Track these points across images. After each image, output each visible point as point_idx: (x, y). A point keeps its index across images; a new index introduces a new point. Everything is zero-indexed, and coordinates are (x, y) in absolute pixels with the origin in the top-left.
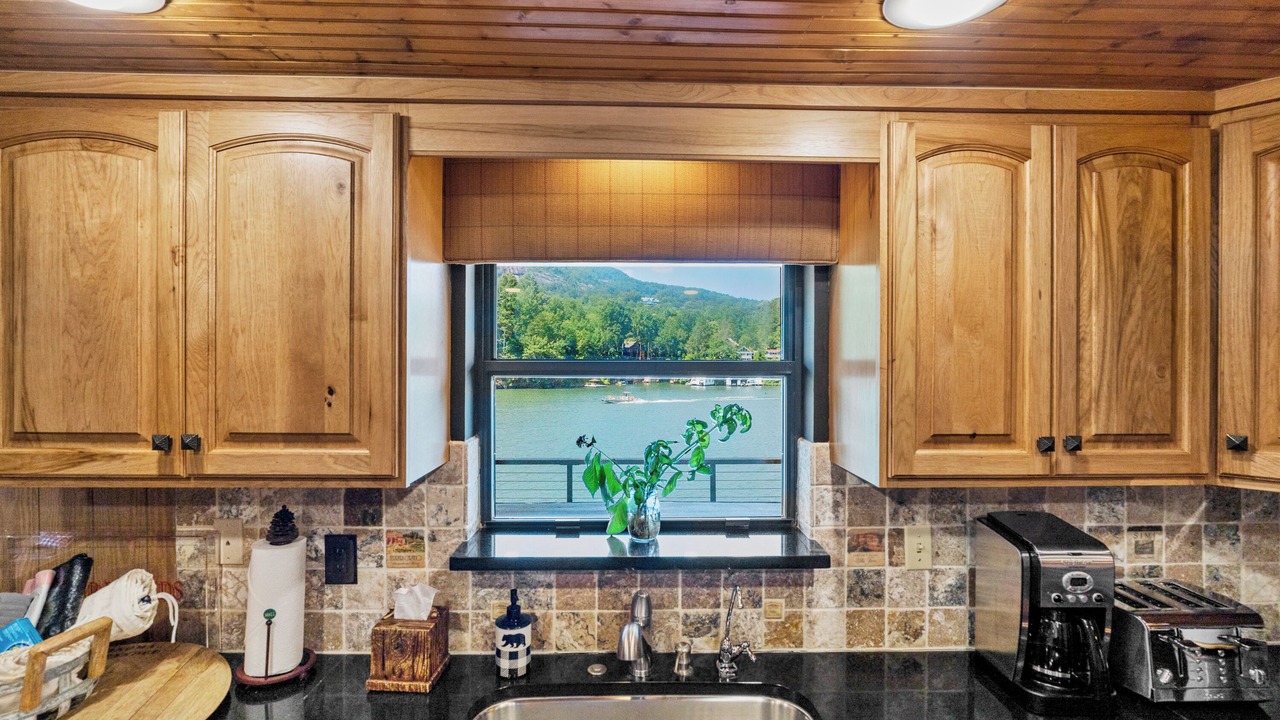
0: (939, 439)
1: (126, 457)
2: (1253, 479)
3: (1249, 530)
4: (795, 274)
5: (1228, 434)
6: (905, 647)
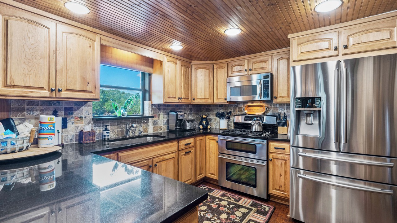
0: (169, 97)
1: (41, 93)
2: (195, 103)
3: (193, 113)
4: (144, 74)
5: (193, 98)
6: (160, 131)
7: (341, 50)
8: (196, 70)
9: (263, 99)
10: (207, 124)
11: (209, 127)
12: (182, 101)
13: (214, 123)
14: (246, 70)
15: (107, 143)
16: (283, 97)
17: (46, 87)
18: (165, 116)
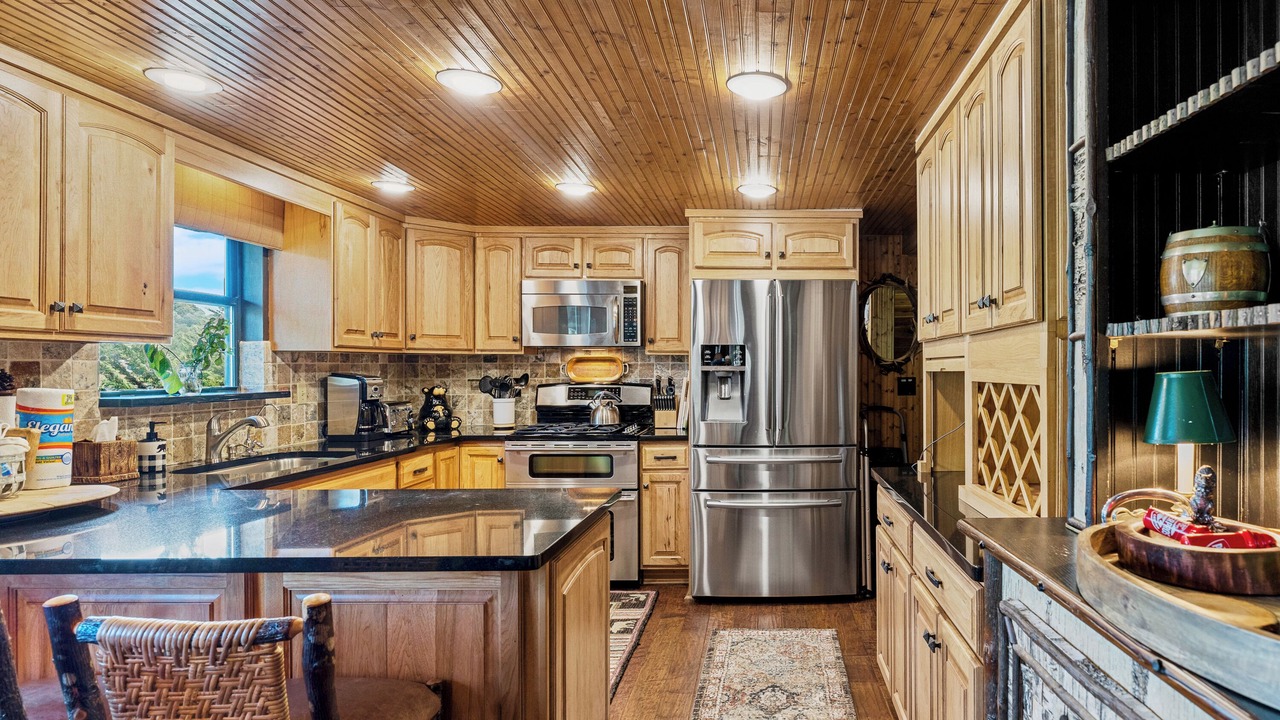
0: (349, 331)
1: (23, 316)
2: (415, 349)
5: (409, 333)
6: (298, 443)
7: (777, 261)
8: (419, 246)
9: (622, 342)
10: (449, 415)
11: (455, 424)
12: (380, 342)
13: (466, 410)
14: (576, 266)
15: (159, 481)
16: (668, 340)
17: (32, 295)
18: (312, 390)
